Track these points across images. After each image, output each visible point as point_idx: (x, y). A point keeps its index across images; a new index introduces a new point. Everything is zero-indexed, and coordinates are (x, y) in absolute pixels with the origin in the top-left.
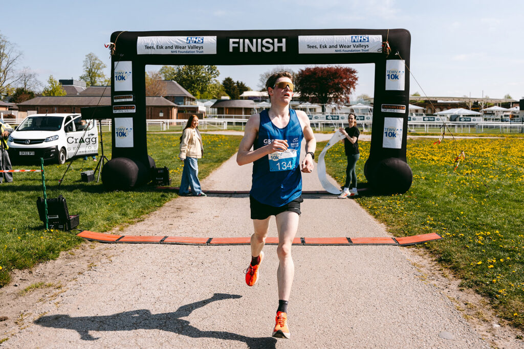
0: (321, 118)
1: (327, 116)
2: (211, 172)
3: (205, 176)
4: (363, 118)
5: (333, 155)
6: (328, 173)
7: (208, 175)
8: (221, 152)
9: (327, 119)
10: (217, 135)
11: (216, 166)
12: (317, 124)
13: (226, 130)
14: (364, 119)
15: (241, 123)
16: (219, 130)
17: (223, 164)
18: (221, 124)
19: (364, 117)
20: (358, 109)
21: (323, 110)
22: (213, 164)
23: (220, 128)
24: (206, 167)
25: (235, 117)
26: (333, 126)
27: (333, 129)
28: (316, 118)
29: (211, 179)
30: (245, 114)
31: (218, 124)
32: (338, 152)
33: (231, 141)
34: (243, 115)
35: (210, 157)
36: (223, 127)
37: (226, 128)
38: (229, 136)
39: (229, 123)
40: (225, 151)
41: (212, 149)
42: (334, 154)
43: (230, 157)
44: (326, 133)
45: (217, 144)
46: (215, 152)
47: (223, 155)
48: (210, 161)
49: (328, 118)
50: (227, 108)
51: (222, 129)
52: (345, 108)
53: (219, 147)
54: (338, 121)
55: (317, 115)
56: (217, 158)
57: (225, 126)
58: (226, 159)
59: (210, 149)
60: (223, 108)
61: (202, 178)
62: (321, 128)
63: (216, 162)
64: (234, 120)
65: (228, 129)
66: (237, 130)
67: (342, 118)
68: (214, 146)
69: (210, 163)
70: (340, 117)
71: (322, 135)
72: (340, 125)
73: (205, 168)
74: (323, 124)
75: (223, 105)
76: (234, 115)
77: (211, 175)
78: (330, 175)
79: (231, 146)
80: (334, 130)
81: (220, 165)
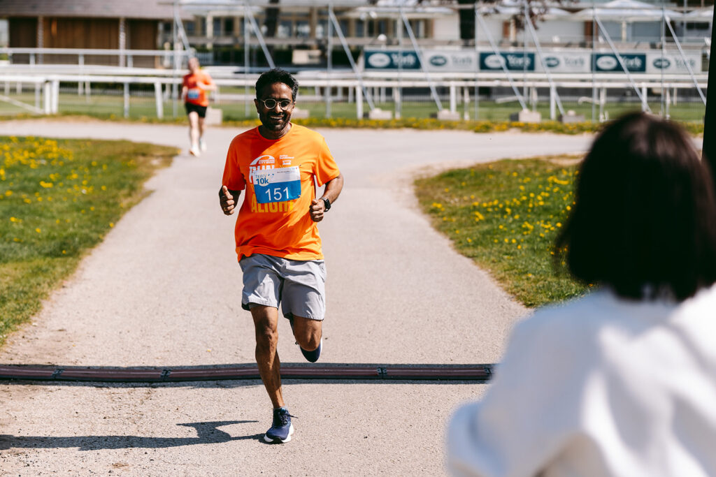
0: (456, 61)
1: (483, 56)
2: (45, 295)
3: (27, 312)
4: (638, 62)
5: (527, 225)
6: (519, 298)
7: (37, 309)
8: (61, 212)
9: (483, 67)
10: (22, 140)
11: (59, 269)
12: (444, 91)
13: (52, 117)
14: (642, 69)
15: (117, 86)
16: (26, 117)
17: (82, 264)
18: (28, 90)
19: (643, 58)
20: (614, 25)
21: (467, 31)
22: (43, 262)
23: (29, 108)
24: (18, 274)
25: (89, 60)
26: (510, 98)
27: (512, 111)
28: (437, 63)
29: (55, 324)
30: (132, 45)
31: (13, 90)
32: (546, 210)
33: (90, 166)
34: (122, 52)
35: (22, 232)
36: (42, 104)
37: (55, 109)
38: (76, 142)
39: (67, 86)
40: (78, 210)
41: (24, 203)
42: (532, 222)
43: (104, 233)
44: (486, 129)
45: (36, 181)
46: (37, 213)
47: (74, 224)
48: (25, 252)
49: (490, 61)
50: (49, 20)
51: (37, 110)
52: (560, 19)
53: (45, 192)
54: (530, 75)
55: (438, 51)
56: (50, 238)
57: (52, 100)
58: (92, 242)
59: (11, 199)
60: (32, 22)
61: (19, 322)
62: (461, 107)
63: (54, 254)
64: (83, 73)
65: (65, 114)
66: (104, 117)
67: (552, 64)
68: (24, 189)
69: (30, 258)
70: (539, 60)
71: (470, 136)
72: (544, 92)
73: (17, 280)
74: (472, 91)
75: (34, 7)
76: (81, 51)
77: (46, 306)
78: (528, 306)
79: (98, 187)
80: (515, 118)
81: (75, 266)
